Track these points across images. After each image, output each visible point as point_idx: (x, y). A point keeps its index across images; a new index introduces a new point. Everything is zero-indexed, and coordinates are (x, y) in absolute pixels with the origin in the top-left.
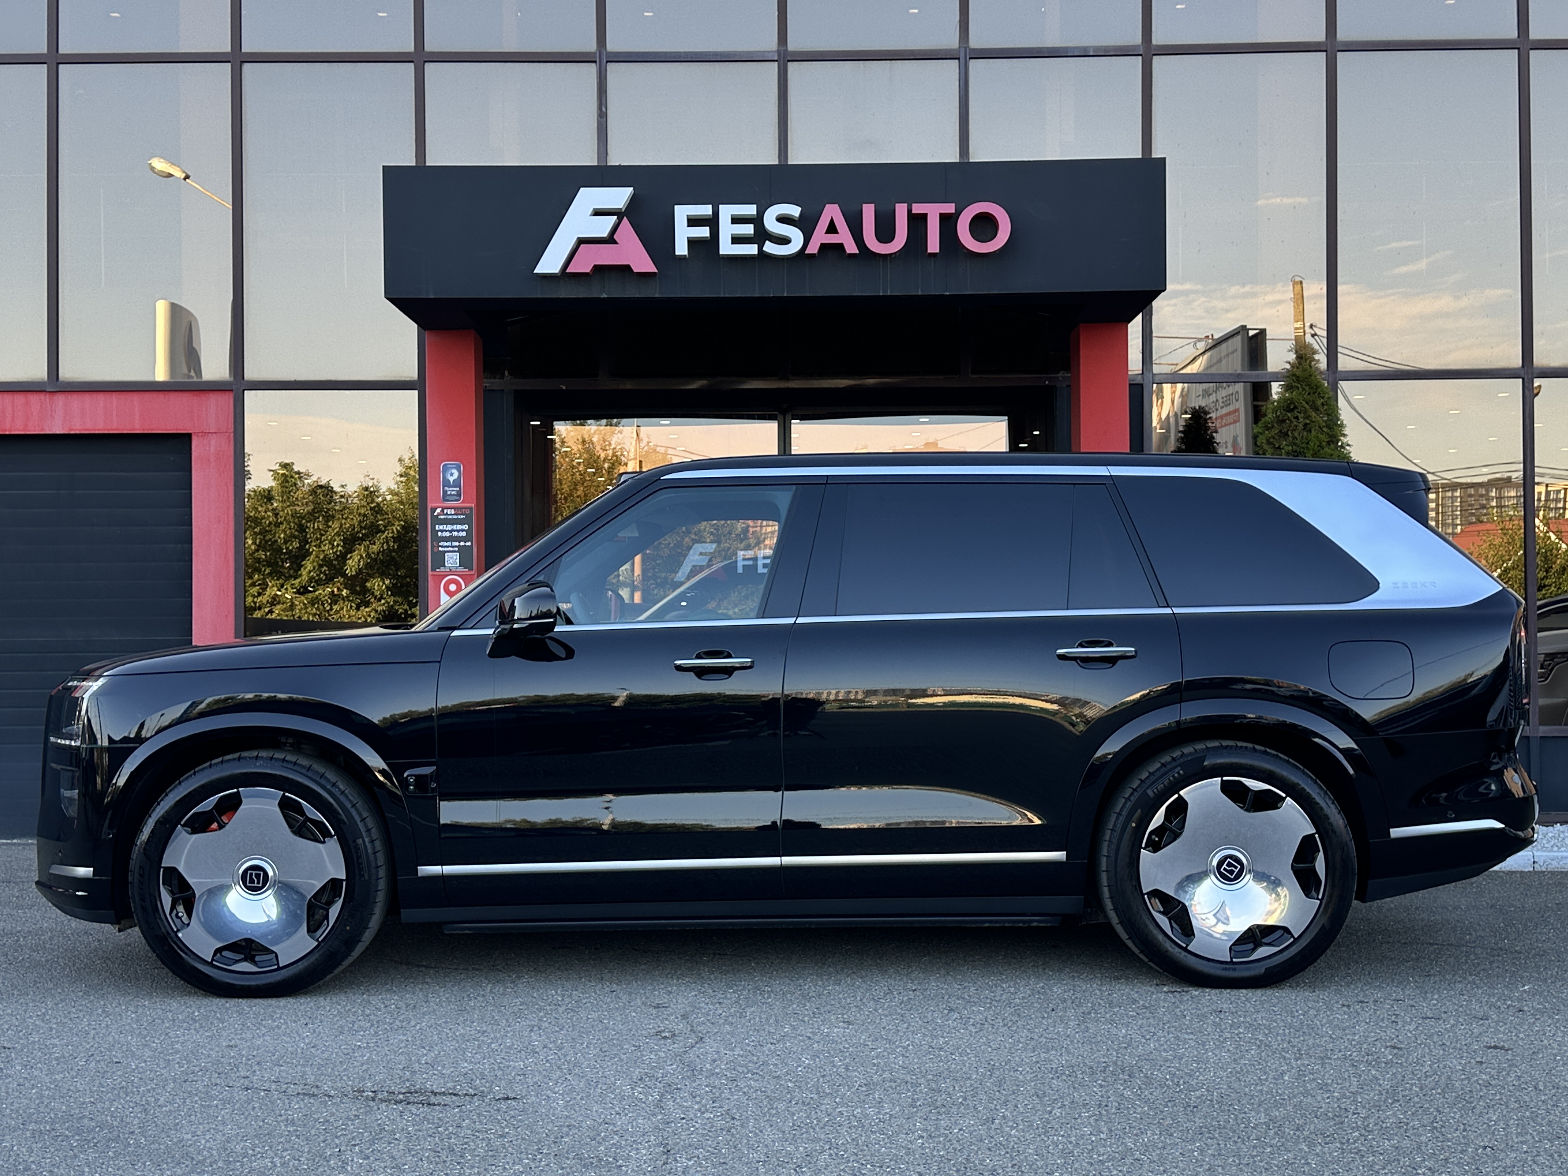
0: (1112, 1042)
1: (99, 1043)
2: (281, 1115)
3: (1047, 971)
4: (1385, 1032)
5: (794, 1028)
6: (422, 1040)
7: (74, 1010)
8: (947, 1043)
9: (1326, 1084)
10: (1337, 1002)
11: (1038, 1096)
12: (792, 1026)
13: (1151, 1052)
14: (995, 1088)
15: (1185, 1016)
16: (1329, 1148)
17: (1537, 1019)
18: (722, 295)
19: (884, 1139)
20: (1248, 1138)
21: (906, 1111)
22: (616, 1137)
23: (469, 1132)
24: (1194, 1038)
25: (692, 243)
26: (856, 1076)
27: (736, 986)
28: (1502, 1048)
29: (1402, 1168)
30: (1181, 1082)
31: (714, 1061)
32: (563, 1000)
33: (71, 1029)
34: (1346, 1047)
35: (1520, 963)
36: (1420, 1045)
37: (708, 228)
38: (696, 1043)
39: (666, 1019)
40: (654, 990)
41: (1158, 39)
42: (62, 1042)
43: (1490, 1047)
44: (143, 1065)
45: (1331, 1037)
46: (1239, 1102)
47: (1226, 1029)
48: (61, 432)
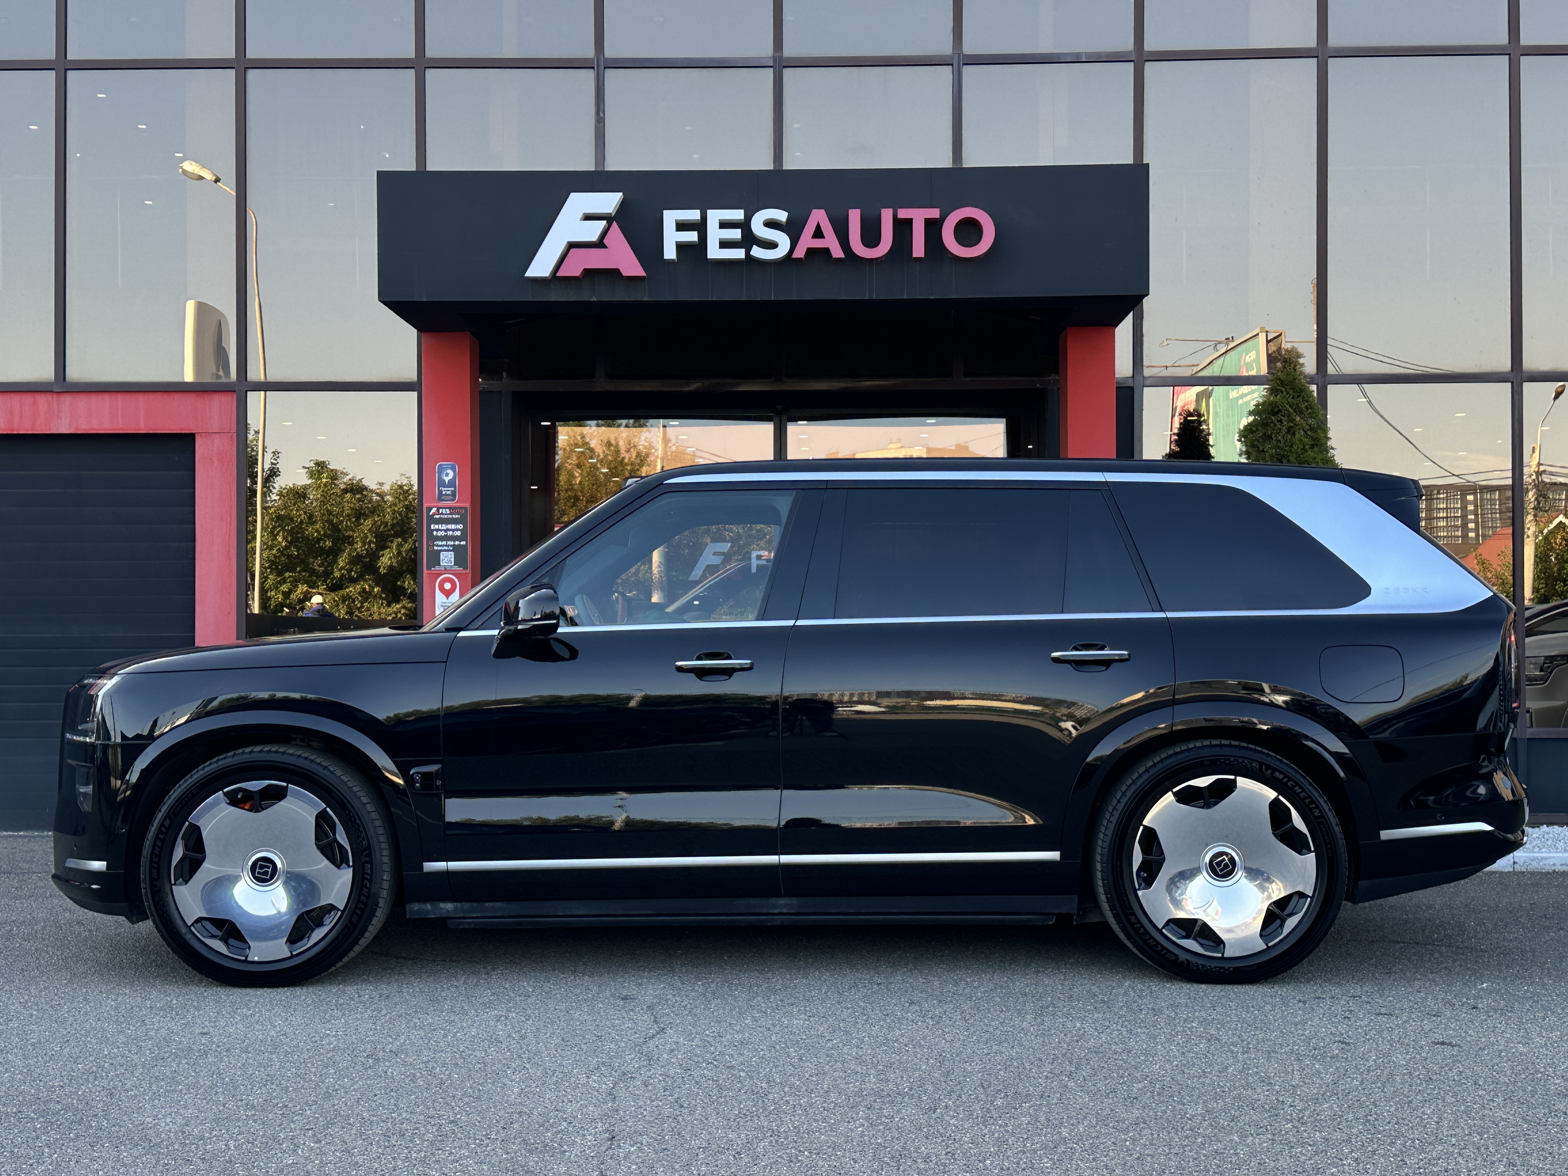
0: (1065, 1035)
1: (76, 1029)
2: (242, 1101)
3: (1013, 966)
4: (1336, 1027)
5: (755, 1020)
6: (390, 1028)
7: (56, 998)
8: (903, 1035)
9: (1269, 1077)
10: (1294, 998)
11: (983, 1087)
12: (753, 1017)
13: (1102, 1045)
14: (942, 1079)
15: (1141, 1010)
16: (1260, 1139)
17: (1489, 1016)
18: (710, 299)
19: (825, 1127)
20: (1182, 1128)
21: (851, 1101)
22: (565, 1124)
23: (422, 1117)
24: (1147, 1031)
25: (681, 247)
26: (808, 1067)
27: (706, 979)
28: (1450, 1044)
29: (1328, 1159)
30: (1126, 1074)
31: (672, 1051)
32: (533, 991)
33: (51, 1015)
34: (1295, 1042)
35: (1484, 962)
36: (1369, 1040)
37: (696, 233)
38: (658, 1033)
39: (632, 1010)
40: (624, 981)
41: (1150, 45)
42: (40, 1028)
43: (1438, 1043)
44: (116, 1050)
45: (1281, 1032)
46: (1179, 1093)
47: (1179, 1023)
48: (68, 432)
